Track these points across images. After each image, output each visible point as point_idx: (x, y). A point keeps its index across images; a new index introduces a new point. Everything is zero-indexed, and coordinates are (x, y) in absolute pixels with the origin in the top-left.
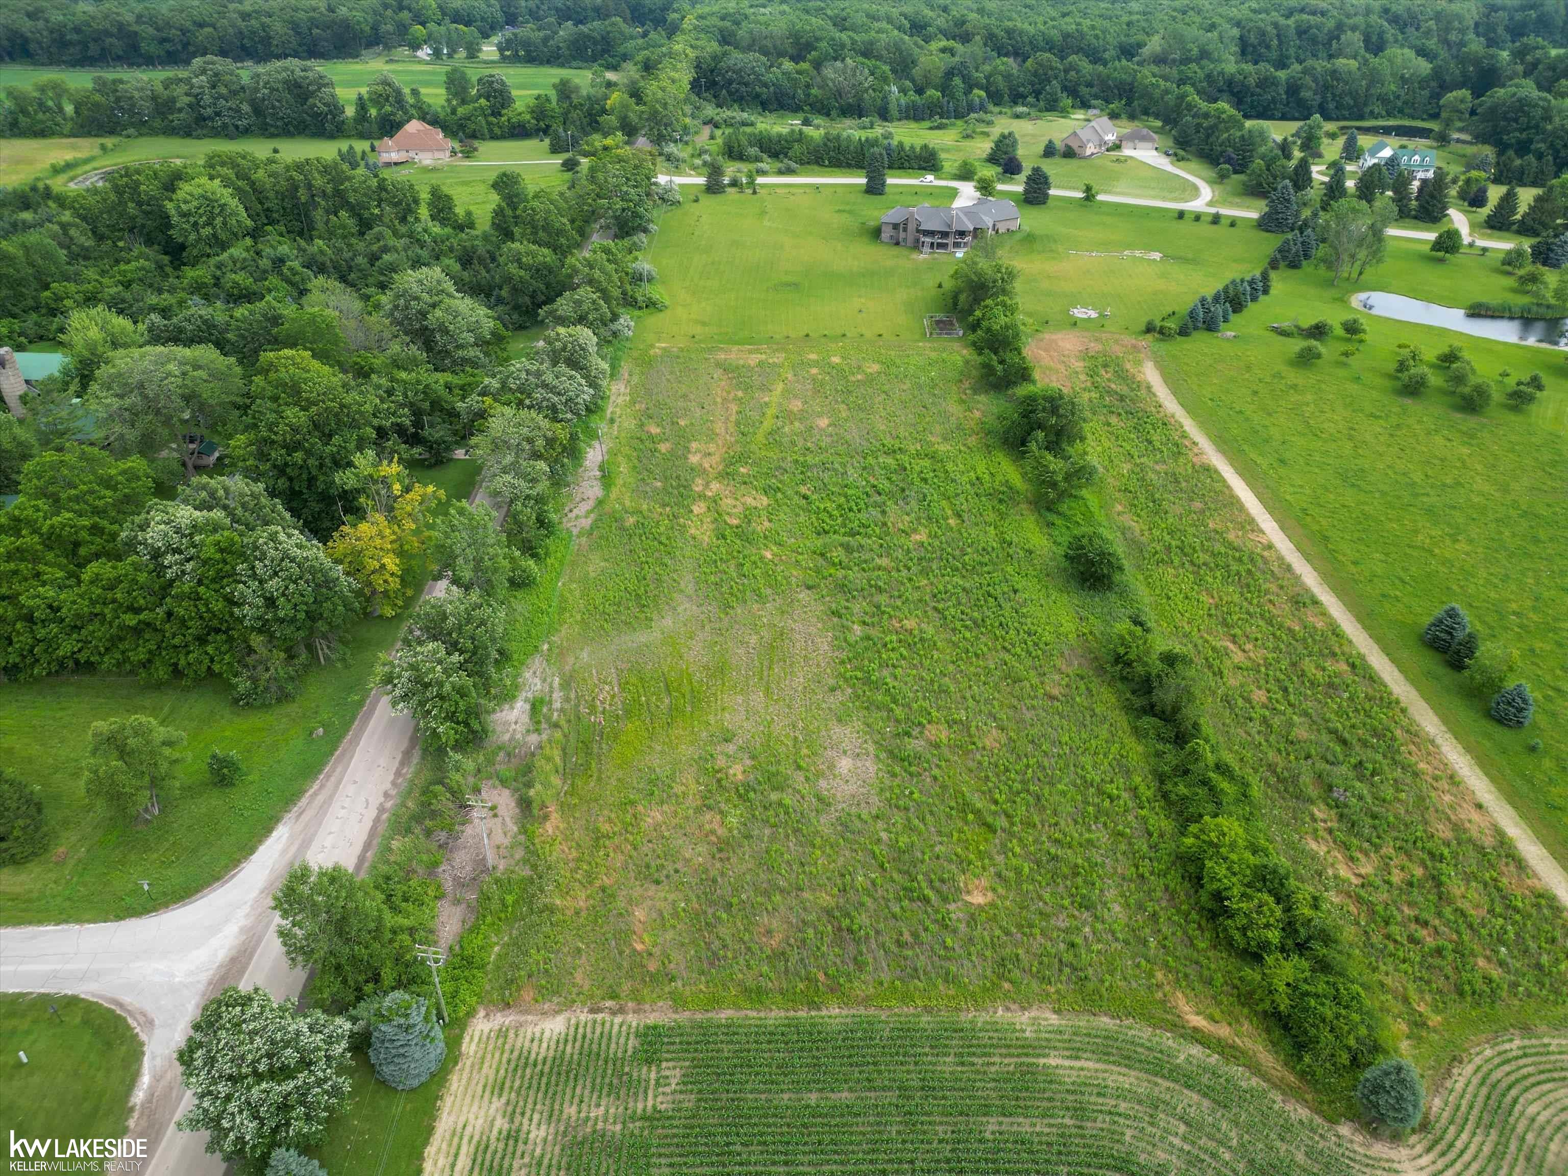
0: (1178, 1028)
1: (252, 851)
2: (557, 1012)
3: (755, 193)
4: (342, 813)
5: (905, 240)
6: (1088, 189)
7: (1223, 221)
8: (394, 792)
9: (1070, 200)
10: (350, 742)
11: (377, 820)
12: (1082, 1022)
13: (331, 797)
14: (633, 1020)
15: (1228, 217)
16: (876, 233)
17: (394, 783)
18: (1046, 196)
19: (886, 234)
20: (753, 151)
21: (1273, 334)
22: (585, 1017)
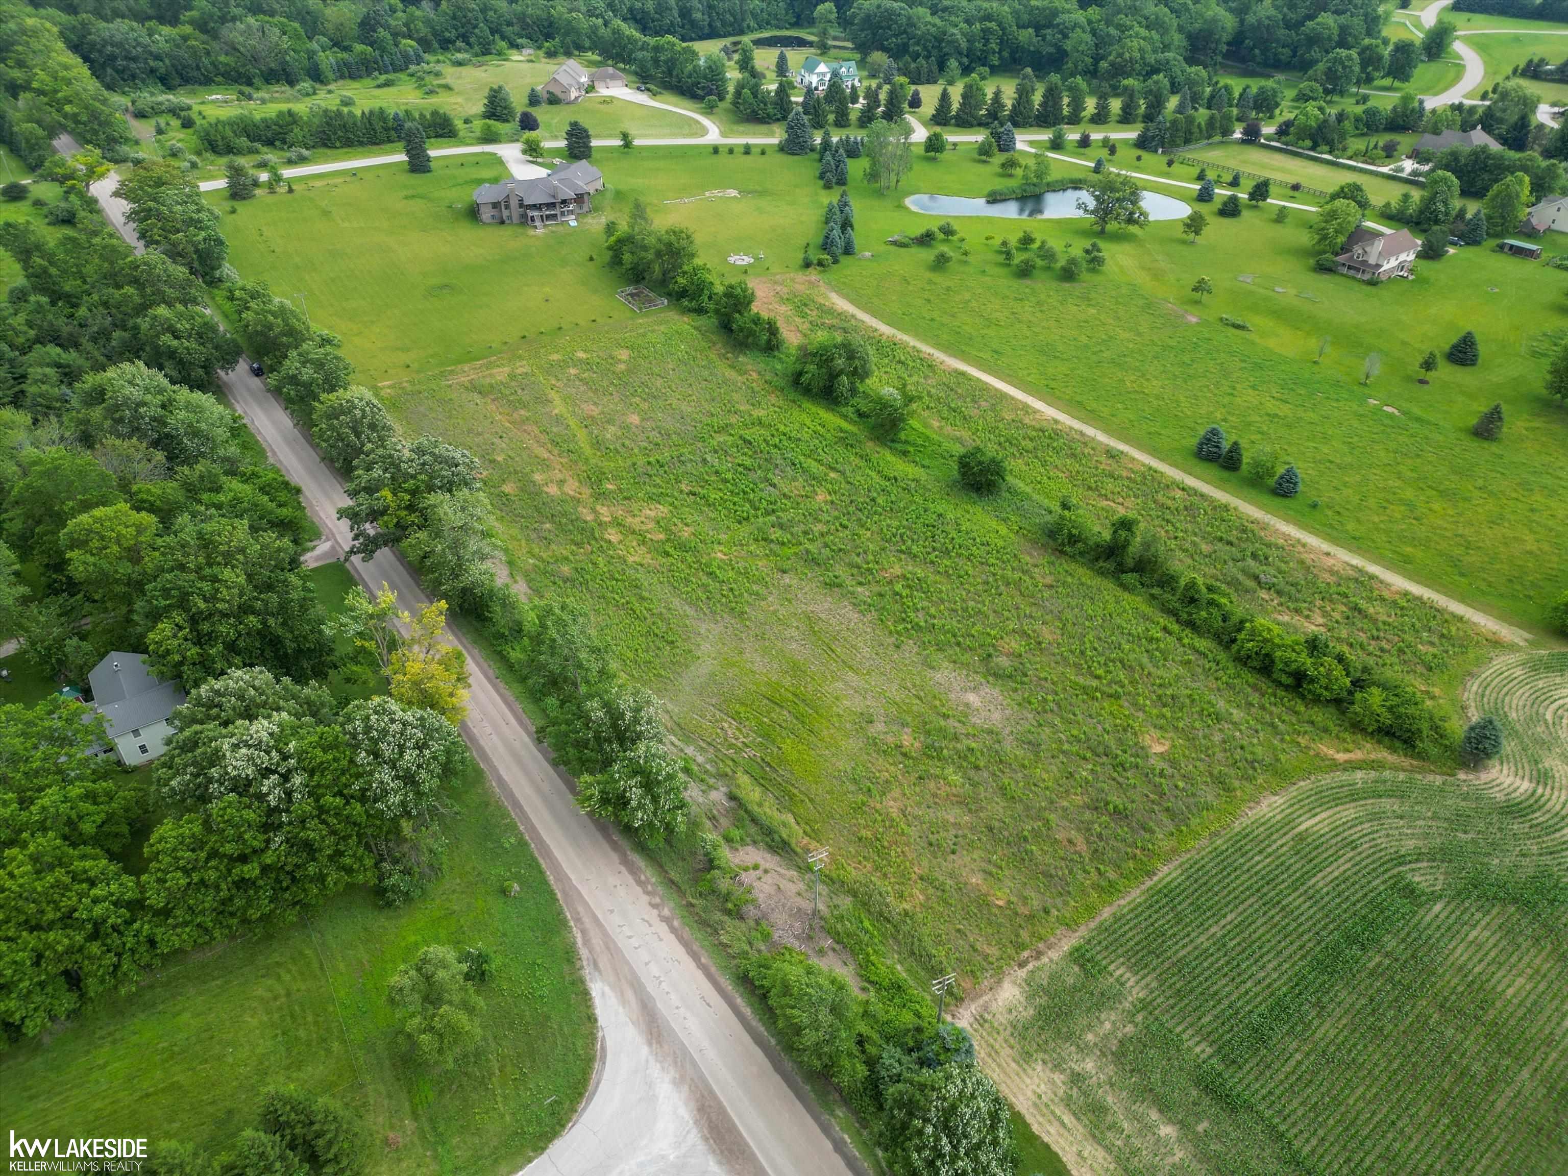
0: (1335, 766)
1: (592, 1019)
2: (999, 982)
3: (291, 191)
4: (634, 942)
5: (510, 217)
6: (625, 136)
7: (753, 150)
8: (657, 900)
9: (610, 149)
10: (557, 880)
11: (673, 930)
12: (1293, 791)
13: (605, 934)
14: (1054, 955)
15: (756, 145)
16: (473, 213)
17: (647, 893)
18: (589, 148)
19: (487, 214)
20: (243, 142)
21: (893, 248)
22: (1022, 973)
